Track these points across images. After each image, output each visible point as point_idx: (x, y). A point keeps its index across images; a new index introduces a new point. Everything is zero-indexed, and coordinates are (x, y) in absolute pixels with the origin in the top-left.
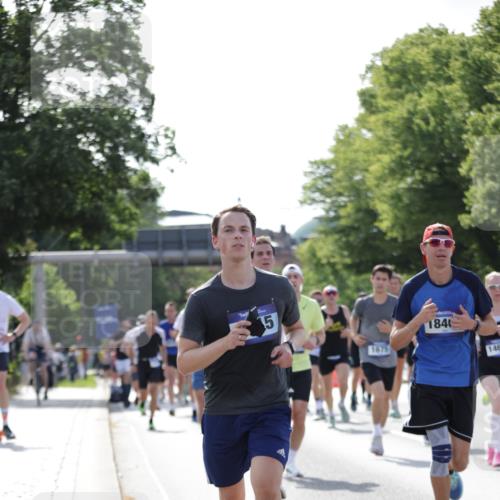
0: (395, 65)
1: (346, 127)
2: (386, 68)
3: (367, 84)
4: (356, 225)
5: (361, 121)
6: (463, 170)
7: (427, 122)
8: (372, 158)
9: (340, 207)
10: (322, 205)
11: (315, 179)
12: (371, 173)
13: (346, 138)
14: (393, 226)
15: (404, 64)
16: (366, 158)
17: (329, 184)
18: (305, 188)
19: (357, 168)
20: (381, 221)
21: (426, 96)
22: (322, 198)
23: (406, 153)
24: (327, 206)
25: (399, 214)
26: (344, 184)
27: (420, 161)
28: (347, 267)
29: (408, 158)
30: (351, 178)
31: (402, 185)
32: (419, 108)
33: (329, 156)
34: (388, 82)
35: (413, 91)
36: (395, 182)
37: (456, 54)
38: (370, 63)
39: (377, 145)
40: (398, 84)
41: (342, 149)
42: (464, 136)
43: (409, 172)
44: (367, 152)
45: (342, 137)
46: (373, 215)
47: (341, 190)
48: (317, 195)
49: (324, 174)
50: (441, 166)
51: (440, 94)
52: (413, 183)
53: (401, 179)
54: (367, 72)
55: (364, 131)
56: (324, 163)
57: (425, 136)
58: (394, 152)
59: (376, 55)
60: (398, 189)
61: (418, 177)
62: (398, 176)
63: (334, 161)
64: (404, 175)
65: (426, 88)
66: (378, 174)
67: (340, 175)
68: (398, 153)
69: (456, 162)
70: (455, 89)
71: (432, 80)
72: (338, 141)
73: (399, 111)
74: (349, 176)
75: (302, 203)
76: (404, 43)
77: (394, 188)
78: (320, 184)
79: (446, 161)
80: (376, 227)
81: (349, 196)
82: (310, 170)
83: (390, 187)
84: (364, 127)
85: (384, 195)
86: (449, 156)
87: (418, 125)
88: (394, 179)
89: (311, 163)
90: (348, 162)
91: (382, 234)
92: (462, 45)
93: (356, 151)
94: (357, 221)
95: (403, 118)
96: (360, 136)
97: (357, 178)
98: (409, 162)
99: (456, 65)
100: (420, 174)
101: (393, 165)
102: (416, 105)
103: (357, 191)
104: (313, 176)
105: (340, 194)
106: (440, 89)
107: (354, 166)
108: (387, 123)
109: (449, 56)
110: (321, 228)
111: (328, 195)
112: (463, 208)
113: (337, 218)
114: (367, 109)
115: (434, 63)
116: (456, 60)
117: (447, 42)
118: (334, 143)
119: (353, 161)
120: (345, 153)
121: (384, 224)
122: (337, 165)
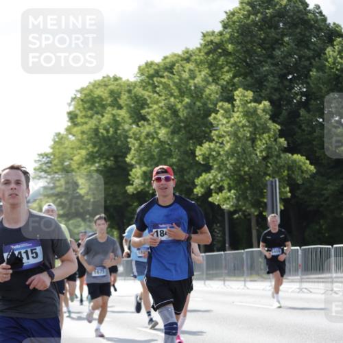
0: (87, 98)
1: (59, 134)
2: (82, 100)
3: (71, 109)
5: (68, 130)
6: (128, 159)
7: (108, 132)
8: (75, 152)
11: (41, 164)
12: (74, 161)
13: (59, 140)
15: (93, 97)
16: (71, 152)
17: (49, 167)
19: (66, 158)
21: (106, 116)
22: (45, 175)
23: (95, 150)
26: (59, 167)
27: (104, 154)
29: (97, 152)
30: (62, 164)
31: (93, 168)
32: (102, 123)
33: (49, 151)
34: (84, 108)
35: (98, 114)
36: (89, 166)
37: (125, 91)
38: (74, 96)
39: (78, 144)
40: (91, 109)
41: (57, 147)
42: (129, 140)
43: (97, 160)
44: (73, 148)
45: (57, 140)
47: (57, 171)
48: (42, 174)
49: (46, 161)
50: (116, 157)
51: (114, 115)
52: (99, 167)
53: (92, 165)
54: (72, 101)
55: (70, 136)
56: (47, 155)
57: (106, 140)
58: (88, 149)
59: (77, 91)
60: (91, 170)
61: (103, 163)
62: (90, 163)
63: (52, 154)
64: (95, 162)
65: (107, 111)
66: (78, 162)
67: (56, 162)
68: (91, 150)
69: (125, 155)
70: (123, 113)
71: (110, 106)
72: (55, 142)
73: (92, 123)
74: (62, 162)
76: (94, 85)
77: (89, 170)
78: (44, 167)
79: (119, 154)
82: (38, 159)
83: (85, 169)
84: (70, 134)
86: (121, 151)
87: (102, 133)
88: (88, 164)
89: (38, 154)
90: (61, 155)
92: (128, 86)
93: (66, 148)
95: (92, 129)
96: (68, 139)
97: (66, 163)
98: (97, 155)
99: (124, 96)
101: (87, 156)
102: (100, 121)
103: (66, 172)
105: (56, 173)
106: (114, 112)
107: (64, 157)
108: (83, 133)
109: (120, 93)
111: (49, 174)
112: (129, 182)
114: (72, 123)
115: (110, 97)
116: (125, 94)
118: (52, 143)
119: (64, 154)
120: (59, 149)
122: (54, 156)
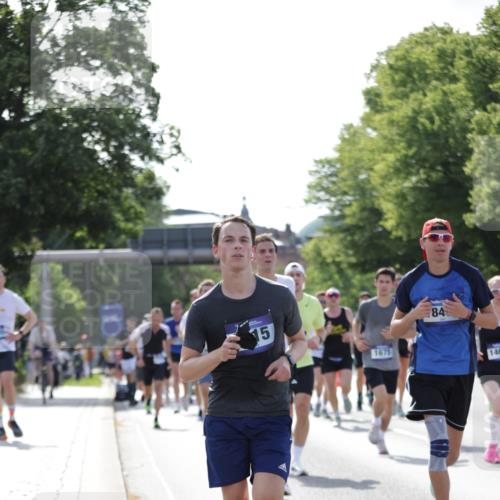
0: (400, 63)
1: (351, 126)
2: (391, 67)
3: (372, 83)
4: (361, 224)
5: (366, 120)
7: (432, 121)
8: (377, 157)
9: (345, 206)
10: (327, 204)
11: (320, 178)
12: (375, 172)
13: (351, 137)
14: (398, 225)
15: (409, 63)
16: (371, 157)
17: (334, 183)
18: (309, 187)
19: (362, 167)
20: (386, 220)
21: (430, 95)
22: (327, 197)
23: (411, 152)
24: (332, 205)
25: (404, 213)
26: (350, 183)
27: (425, 160)
28: (352, 266)
29: (412, 157)
30: (356, 177)
31: (407, 184)
32: (424, 107)
33: (334, 155)
34: (393, 81)
35: (418, 91)
36: (400, 181)
37: (461, 53)
38: (375, 62)
39: (382, 144)
40: (403, 83)
41: (348, 148)
42: (469, 136)
43: (414, 171)
44: (372, 151)
45: (347, 136)
46: (378, 214)
47: (346, 189)
48: (322, 194)
49: (329, 173)
50: (446, 165)
51: (445, 93)
52: (417, 182)
53: (406, 178)
54: (372, 71)
55: (369, 130)
56: (329, 162)
57: (430, 135)
58: (399, 151)
59: (382, 54)
60: (403, 188)
61: (423, 176)
62: (403, 175)
63: (339, 160)
64: (409, 174)
65: (431, 87)
66: (383, 173)
67: (344, 174)
68: (404, 152)
69: (461, 161)
70: (460, 88)
71: (437, 79)
72: (343, 140)
73: (404, 110)
74: (354, 175)
75: (307, 202)
76: (409, 42)
77: (399, 187)
78: (325, 183)
79: (451, 160)
80: (381, 226)
81: (354, 195)
82: (315, 169)
83: (395, 186)
84: (369, 126)
85: (389, 194)
86: (454, 155)
87: (423, 125)
88: (398, 178)
89: (316, 161)
90: (353, 161)
91: (386, 233)
92: (467, 44)
93: (361, 150)
94: (361, 219)
95: (408, 117)
96: (366, 135)
97: (362, 177)
98: (414, 161)
99: (461, 63)
100: (425, 173)
101: (398, 164)
102: (421, 104)
103: (362, 190)
104: (318, 175)
105: (345, 193)
106: (445, 88)
107: (359, 165)
108: (392, 122)
109: (453, 55)
110: (327, 227)
111: (333, 194)
112: (468, 208)
113: (342, 217)
114: (372, 108)
115: (439, 62)
116: (461, 59)
117: (452, 42)
118: (339, 142)
119: (358, 160)
120: (350, 151)
121: (390, 223)
122: (342, 164)
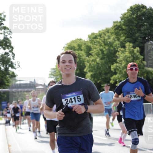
0: (69, 47)
6: (85, 70)
9: (57, 79)
15: (71, 47)
17: (55, 74)
18: (49, 74)
24: (54, 79)
26: (58, 73)
33: (55, 67)
42: (85, 63)
48: (52, 76)
49: (54, 71)
50: (80, 69)
56: (54, 69)
67: (57, 71)
69: (84, 68)
75: (49, 78)
76: (72, 42)
78: (53, 73)
82: (51, 70)
86: (82, 67)
92: (85, 42)
104: (51, 72)
105: (57, 76)
111: (55, 76)
115: (78, 47)
116: (83, 45)
122: (57, 69)
